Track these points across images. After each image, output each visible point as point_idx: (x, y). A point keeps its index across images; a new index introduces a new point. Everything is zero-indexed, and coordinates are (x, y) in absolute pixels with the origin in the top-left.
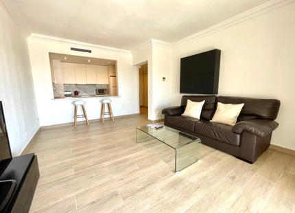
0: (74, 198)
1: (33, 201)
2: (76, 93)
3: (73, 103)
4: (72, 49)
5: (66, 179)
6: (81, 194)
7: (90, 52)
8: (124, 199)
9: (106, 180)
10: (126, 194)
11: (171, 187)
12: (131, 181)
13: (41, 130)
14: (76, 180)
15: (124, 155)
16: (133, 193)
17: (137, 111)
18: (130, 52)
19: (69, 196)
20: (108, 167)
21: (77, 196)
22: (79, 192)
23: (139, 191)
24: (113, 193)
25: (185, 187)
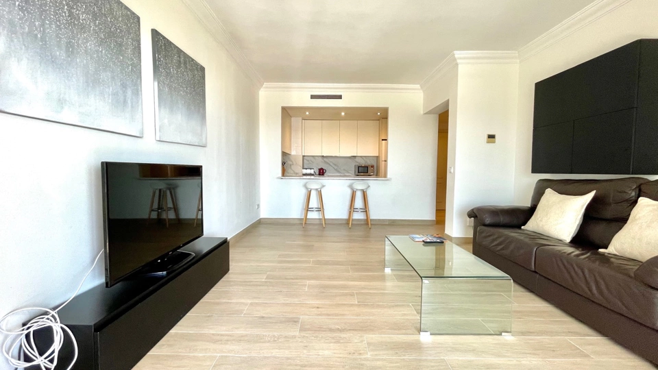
0: (246, 304)
1: (210, 292)
2: (322, 172)
3: (305, 186)
4: (313, 97)
5: (251, 284)
6: (257, 303)
7: (340, 97)
8: (302, 330)
9: (296, 300)
10: (308, 327)
11: (392, 349)
12: (328, 315)
13: (260, 223)
14: (261, 288)
15: (347, 279)
16: (320, 329)
17: (428, 214)
18: (418, 86)
19: (243, 301)
20: (310, 286)
21: (251, 304)
22: (256, 301)
23: (331, 330)
24: (292, 318)
25: (420, 360)
